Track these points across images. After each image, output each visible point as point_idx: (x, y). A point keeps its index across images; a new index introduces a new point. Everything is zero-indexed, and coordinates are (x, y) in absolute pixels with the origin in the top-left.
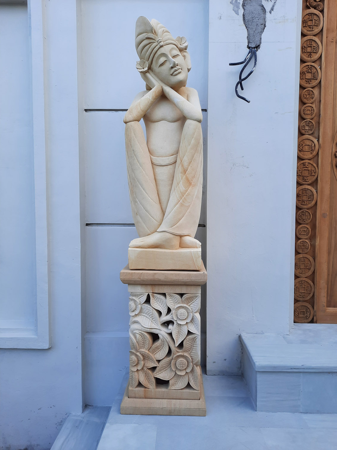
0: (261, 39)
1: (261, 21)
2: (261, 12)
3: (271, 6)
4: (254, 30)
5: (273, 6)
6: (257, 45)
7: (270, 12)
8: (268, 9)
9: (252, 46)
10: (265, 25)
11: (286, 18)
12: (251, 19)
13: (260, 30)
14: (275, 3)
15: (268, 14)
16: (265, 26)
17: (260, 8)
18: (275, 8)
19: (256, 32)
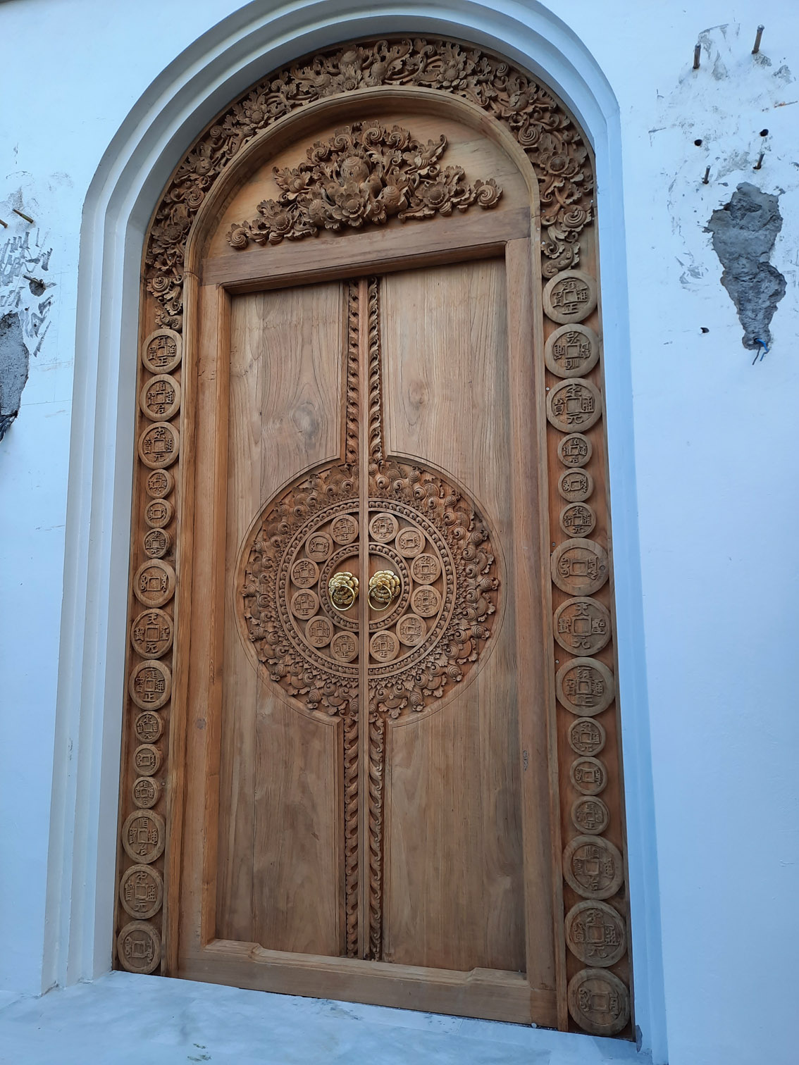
0: (20, 400)
1: (22, 371)
2: (21, 355)
3: (37, 345)
4: (11, 386)
5: (40, 344)
6: (14, 411)
7: (35, 355)
8: (31, 350)
9: (6, 414)
10: (27, 375)
11: (57, 362)
12: (7, 368)
13: (19, 386)
14: (42, 338)
15: (32, 357)
16: (27, 377)
17: (20, 348)
18: (42, 346)
19: (14, 389)
